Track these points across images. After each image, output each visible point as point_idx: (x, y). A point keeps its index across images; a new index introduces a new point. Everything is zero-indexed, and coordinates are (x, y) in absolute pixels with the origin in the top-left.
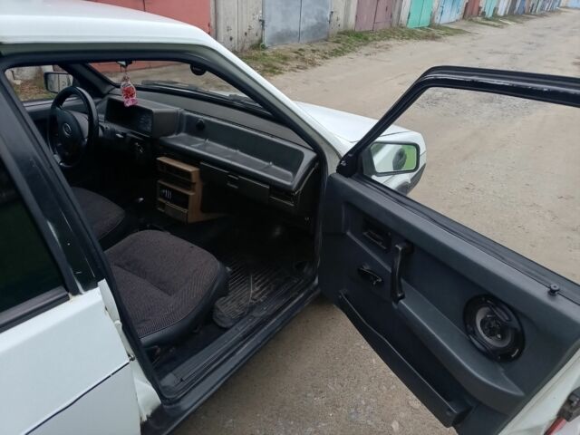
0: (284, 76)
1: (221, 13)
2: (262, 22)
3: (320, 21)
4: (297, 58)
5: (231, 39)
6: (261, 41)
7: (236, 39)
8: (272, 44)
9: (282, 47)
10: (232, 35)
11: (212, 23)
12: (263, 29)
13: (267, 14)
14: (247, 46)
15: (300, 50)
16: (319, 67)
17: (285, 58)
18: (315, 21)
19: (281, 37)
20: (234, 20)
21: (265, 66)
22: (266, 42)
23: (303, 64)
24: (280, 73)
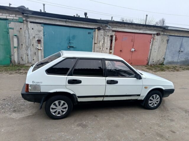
0: (165, 72)
1: (151, 56)
2: (164, 59)
3: (186, 60)
4: (173, 68)
5: (153, 62)
6: (163, 63)
7: (155, 62)
8: (167, 64)
9: (170, 65)
10: (154, 61)
11: (148, 58)
12: (164, 60)
13: (166, 56)
14: (158, 64)
15: (176, 67)
16: (179, 72)
17: (168, 68)
18: (184, 60)
19: (170, 63)
20: (155, 57)
21: (161, 69)
22: (164, 63)
23: (174, 70)
24: (164, 71)
